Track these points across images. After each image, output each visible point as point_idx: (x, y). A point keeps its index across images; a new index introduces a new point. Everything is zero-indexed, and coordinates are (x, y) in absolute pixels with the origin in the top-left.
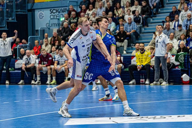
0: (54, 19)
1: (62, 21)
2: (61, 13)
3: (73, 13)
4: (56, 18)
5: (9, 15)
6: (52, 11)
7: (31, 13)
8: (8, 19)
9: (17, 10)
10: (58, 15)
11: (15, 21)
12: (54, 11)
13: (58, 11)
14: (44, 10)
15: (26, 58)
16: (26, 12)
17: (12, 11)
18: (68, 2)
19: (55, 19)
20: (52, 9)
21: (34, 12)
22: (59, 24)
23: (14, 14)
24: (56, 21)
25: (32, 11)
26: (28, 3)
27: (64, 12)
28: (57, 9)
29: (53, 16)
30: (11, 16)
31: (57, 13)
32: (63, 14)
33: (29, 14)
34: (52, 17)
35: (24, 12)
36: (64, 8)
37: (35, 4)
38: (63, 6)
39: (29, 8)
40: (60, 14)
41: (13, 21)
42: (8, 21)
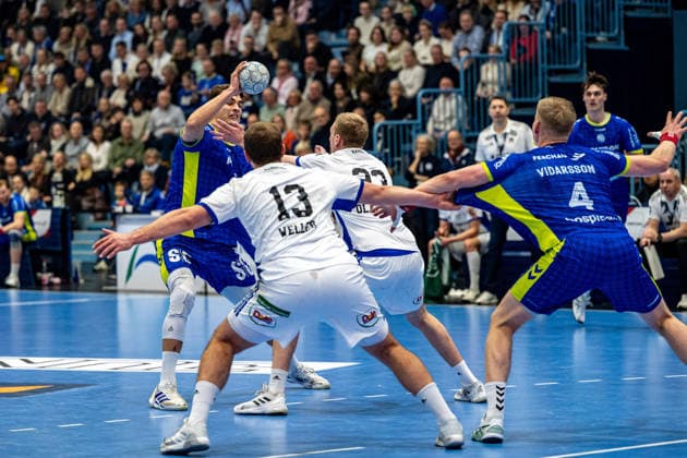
5: (597, 20)
8: (592, 40)
11: (622, 46)
16: (665, 10)
23: (617, 16)
30: (606, 28)
35: (657, 10)
41: (612, 46)
42: (592, 46)
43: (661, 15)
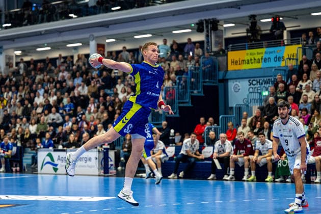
0: (253, 93)
1: (265, 96)
2: (264, 85)
3: (281, 85)
4: (256, 91)
5: (194, 86)
6: (251, 82)
7: (222, 84)
8: (192, 92)
9: (204, 80)
10: (259, 87)
11: (202, 94)
12: (254, 82)
13: (259, 82)
14: (240, 80)
15: (219, 145)
16: (216, 83)
17: (198, 82)
18: (273, 70)
19: (256, 93)
20: (252, 79)
21: (227, 82)
22: (261, 100)
23: (200, 85)
24: (257, 96)
25: (225, 81)
26: (219, 71)
27: (267, 83)
28: (258, 79)
29: (253, 88)
30: (197, 88)
31: (259, 85)
32: (267, 86)
33: (221, 86)
34: (251, 90)
35: (213, 83)
36: (268, 78)
37: (228, 73)
38: (266, 75)
39: (221, 77)
40: (262, 86)
41: (199, 94)
42: (192, 94)
43: (214, 84)
